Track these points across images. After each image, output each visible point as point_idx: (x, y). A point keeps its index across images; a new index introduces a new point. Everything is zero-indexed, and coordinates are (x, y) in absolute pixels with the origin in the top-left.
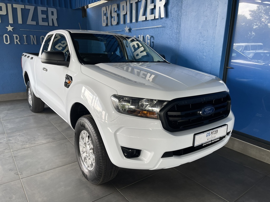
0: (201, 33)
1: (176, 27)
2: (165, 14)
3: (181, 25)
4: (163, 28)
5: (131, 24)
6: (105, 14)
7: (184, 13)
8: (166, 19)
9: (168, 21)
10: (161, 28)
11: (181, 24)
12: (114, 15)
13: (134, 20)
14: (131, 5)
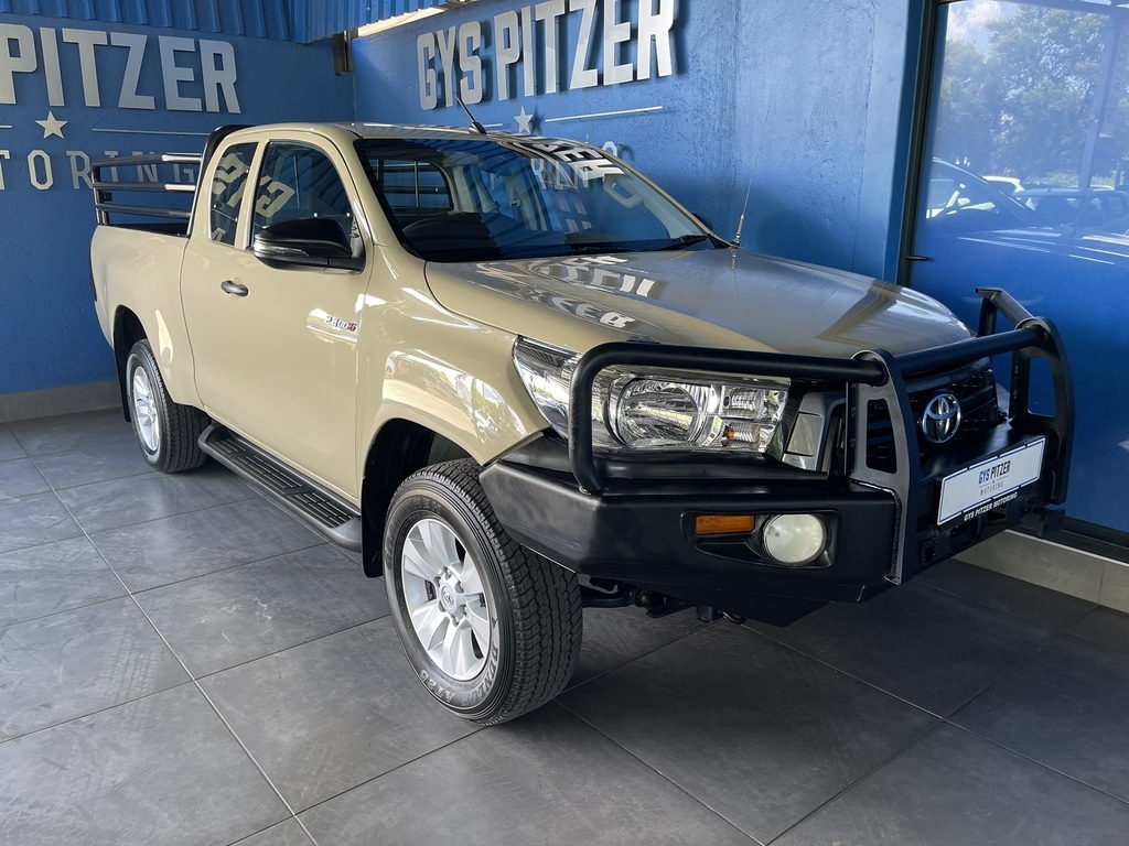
0: (812, 132)
1: (718, 112)
2: (675, 61)
3: (738, 105)
4: (668, 116)
5: (541, 101)
6: (431, 64)
7: (746, 60)
8: (678, 83)
9: (688, 92)
10: (663, 117)
11: (738, 100)
12: (471, 65)
13: (551, 86)
14: (539, 27)
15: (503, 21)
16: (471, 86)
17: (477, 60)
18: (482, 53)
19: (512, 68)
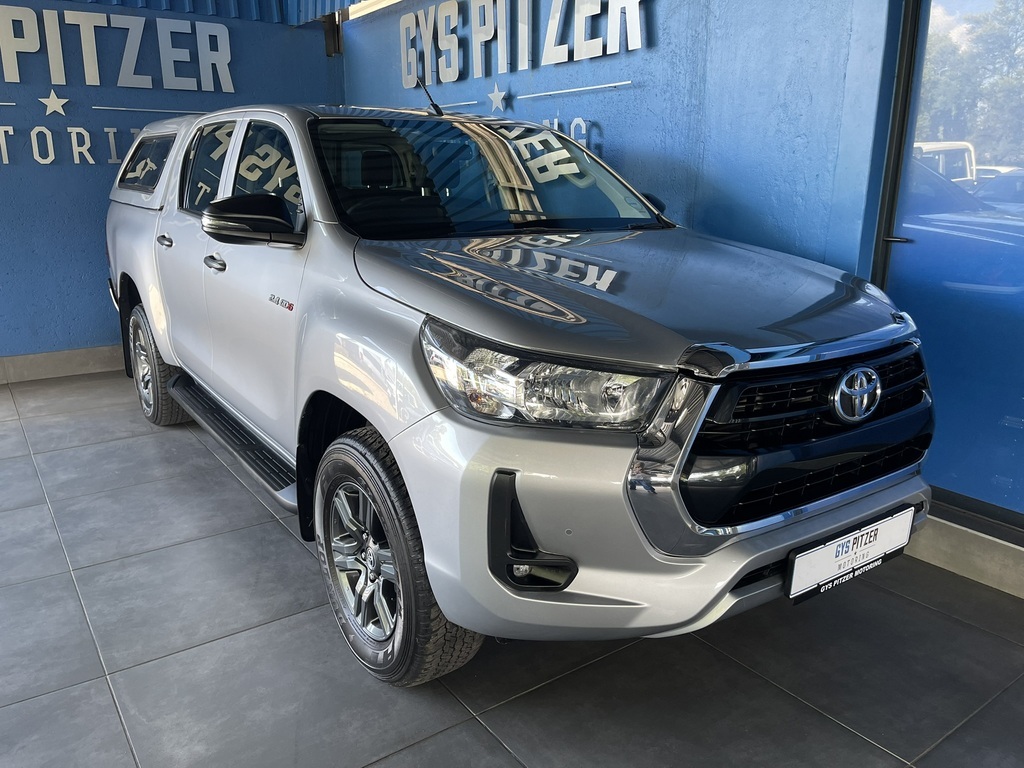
0: (785, 106)
1: (688, 86)
2: (644, 35)
5: (514, 78)
6: (413, 43)
7: (717, 31)
8: (647, 56)
9: (657, 65)
10: (631, 92)
11: (708, 74)
12: (449, 43)
13: (524, 63)
14: (513, 4)
16: (449, 65)
17: (455, 39)
18: (459, 32)
19: (488, 45)
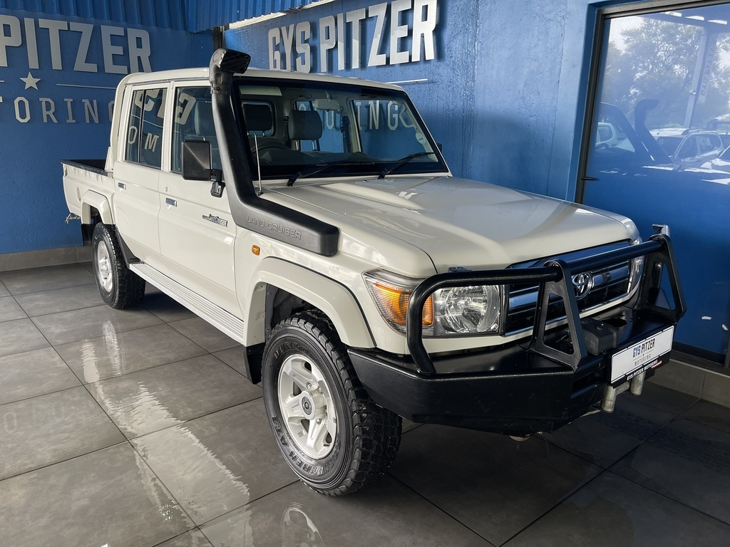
0: (523, 98)
2: (436, 51)
3: (476, 79)
4: (431, 86)
7: (482, 51)
8: (437, 64)
10: (427, 86)
12: (304, 49)
13: (356, 64)
14: (348, 26)
15: (325, 22)
16: (303, 63)
17: (308, 46)
18: (311, 41)
19: (330, 52)
